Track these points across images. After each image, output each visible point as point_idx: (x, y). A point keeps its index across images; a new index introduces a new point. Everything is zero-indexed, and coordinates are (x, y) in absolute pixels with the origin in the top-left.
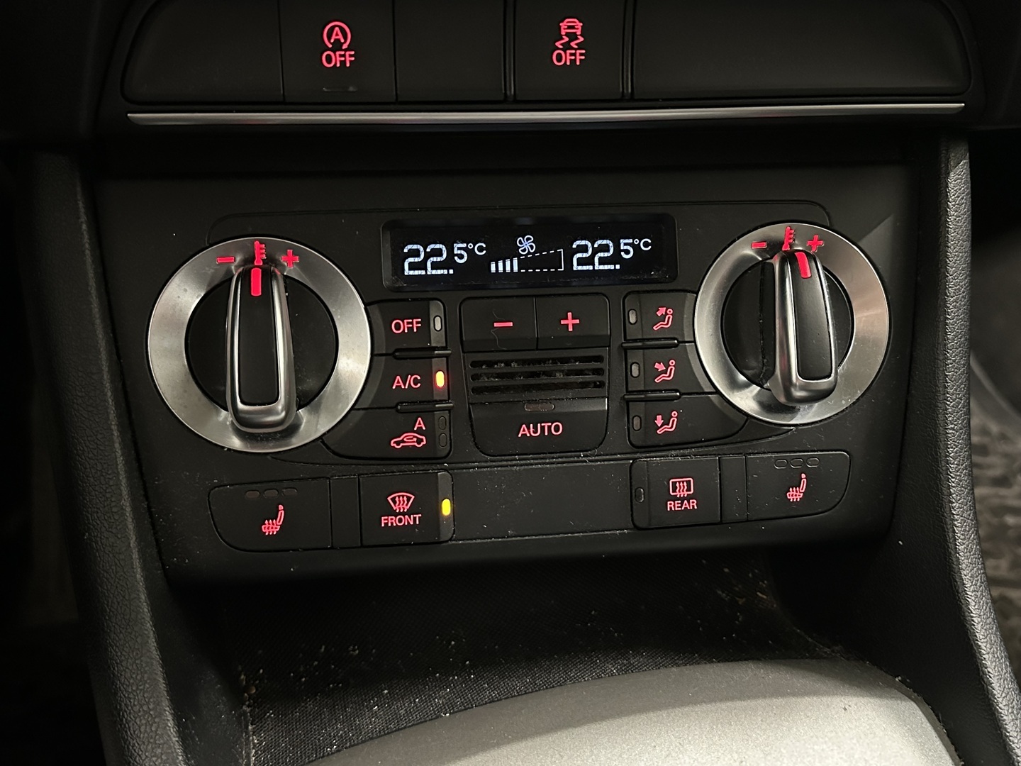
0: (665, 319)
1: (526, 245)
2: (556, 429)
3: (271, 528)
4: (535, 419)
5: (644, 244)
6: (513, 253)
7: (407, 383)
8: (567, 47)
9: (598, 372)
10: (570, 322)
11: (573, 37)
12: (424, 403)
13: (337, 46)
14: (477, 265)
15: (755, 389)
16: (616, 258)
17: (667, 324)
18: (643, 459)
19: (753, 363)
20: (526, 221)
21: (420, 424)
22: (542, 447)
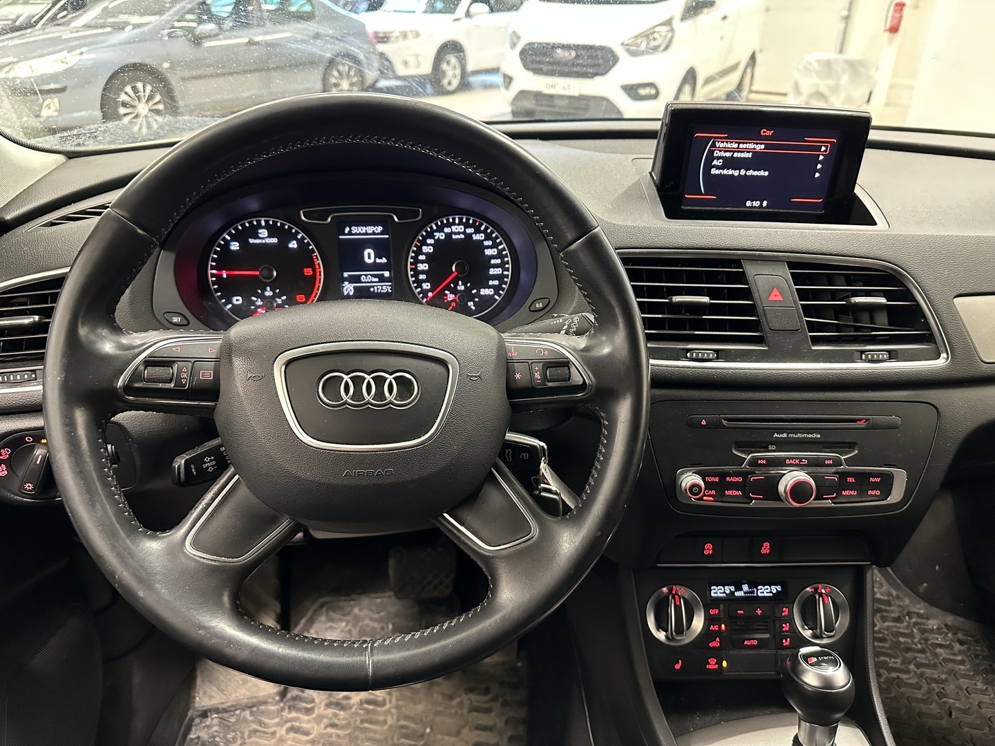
0: (786, 611)
1: (745, 587)
2: (755, 642)
3: (678, 667)
4: (749, 639)
5: (779, 588)
6: (741, 589)
7: (714, 628)
8: (765, 549)
9: (767, 626)
10: (759, 612)
11: (767, 547)
12: (719, 633)
13: (708, 549)
14: (732, 593)
15: (811, 631)
16: (771, 592)
17: (786, 613)
18: (780, 652)
19: (810, 623)
20: (745, 581)
21: (718, 639)
22: (752, 647)
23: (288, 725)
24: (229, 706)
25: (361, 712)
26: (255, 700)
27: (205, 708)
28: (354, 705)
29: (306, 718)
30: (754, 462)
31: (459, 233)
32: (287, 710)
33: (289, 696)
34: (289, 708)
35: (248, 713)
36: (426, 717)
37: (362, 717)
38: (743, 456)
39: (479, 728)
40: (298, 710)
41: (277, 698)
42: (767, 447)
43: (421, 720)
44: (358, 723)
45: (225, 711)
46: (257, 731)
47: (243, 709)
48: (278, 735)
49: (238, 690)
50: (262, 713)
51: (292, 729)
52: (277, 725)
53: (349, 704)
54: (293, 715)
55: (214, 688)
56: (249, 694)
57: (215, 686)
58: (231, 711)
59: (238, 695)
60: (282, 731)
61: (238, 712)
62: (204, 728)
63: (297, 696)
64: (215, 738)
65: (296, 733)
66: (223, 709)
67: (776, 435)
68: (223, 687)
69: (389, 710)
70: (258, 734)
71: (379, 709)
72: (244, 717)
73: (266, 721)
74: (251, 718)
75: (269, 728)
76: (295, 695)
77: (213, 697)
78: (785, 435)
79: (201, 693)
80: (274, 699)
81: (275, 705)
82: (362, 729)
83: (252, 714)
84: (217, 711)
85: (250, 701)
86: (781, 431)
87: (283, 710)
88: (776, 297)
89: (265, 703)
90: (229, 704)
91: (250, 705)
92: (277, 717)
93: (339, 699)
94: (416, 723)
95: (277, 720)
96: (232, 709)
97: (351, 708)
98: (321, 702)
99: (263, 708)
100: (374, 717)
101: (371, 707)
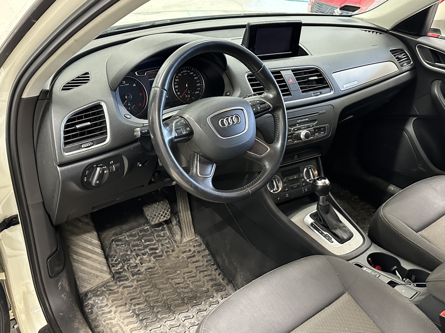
2: (296, 186)
3: (278, 199)
8: (296, 157)
9: (298, 181)
12: (286, 186)
18: (303, 187)
22: (296, 188)
23: (122, 287)
24: (95, 288)
25: (148, 273)
26: (104, 283)
27: (85, 292)
28: (143, 272)
29: (127, 282)
30: (294, 130)
31: (185, 73)
32: (118, 282)
33: (116, 277)
34: (119, 281)
35: (103, 288)
36: (173, 266)
37: (149, 274)
38: (291, 129)
39: (194, 262)
40: (123, 281)
41: (112, 279)
42: (296, 125)
43: (172, 268)
44: (149, 276)
45: (94, 290)
46: (110, 293)
47: (101, 287)
48: (120, 291)
49: (95, 281)
50: (109, 286)
51: (124, 287)
52: (117, 288)
53: (141, 272)
54: (122, 283)
55: (86, 284)
56: (100, 281)
57: (85, 283)
58: (96, 290)
59: (96, 283)
60: (120, 289)
61: (99, 289)
62: (88, 299)
63: (119, 276)
64: (95, 301)
65: (127, 288)
66: (93, 290)
67: (298, 121)
68: (89, 282)
69: (158, 268)
70: (111, 294)
71: (154, 270)
72: (102, 290)
73: (112, 288)
74: (105, 290)
75: (115, 290)
76: (118, 277)
77: (86, 287)
78: (300, 121)
79: (81, 287)
80: (111, 280)
81: (112, 282)
82: (151, 278)
83: (105, 288)
84: (91, 291)
85: (102, 283)
86: (299, 120)
87: (116, 283)
88: (291, 81)
89: (109, 282)
90: (95, 287)
91: (103, 285)
92: (116, 286)
93: (136, 272)
94: (170, 269)
95: (116, 287)
96: (97, 289)
97: (143, 273)
98: (130, 276)
99: (108, 284)
100: (153, 273)
101: (150, 270)
